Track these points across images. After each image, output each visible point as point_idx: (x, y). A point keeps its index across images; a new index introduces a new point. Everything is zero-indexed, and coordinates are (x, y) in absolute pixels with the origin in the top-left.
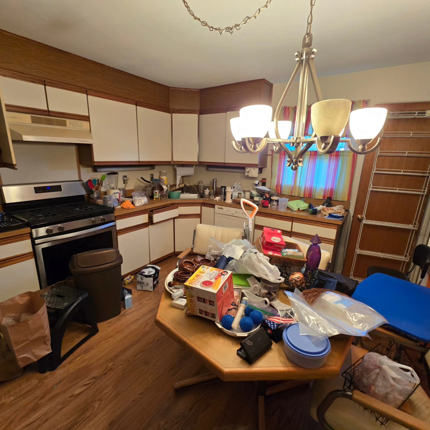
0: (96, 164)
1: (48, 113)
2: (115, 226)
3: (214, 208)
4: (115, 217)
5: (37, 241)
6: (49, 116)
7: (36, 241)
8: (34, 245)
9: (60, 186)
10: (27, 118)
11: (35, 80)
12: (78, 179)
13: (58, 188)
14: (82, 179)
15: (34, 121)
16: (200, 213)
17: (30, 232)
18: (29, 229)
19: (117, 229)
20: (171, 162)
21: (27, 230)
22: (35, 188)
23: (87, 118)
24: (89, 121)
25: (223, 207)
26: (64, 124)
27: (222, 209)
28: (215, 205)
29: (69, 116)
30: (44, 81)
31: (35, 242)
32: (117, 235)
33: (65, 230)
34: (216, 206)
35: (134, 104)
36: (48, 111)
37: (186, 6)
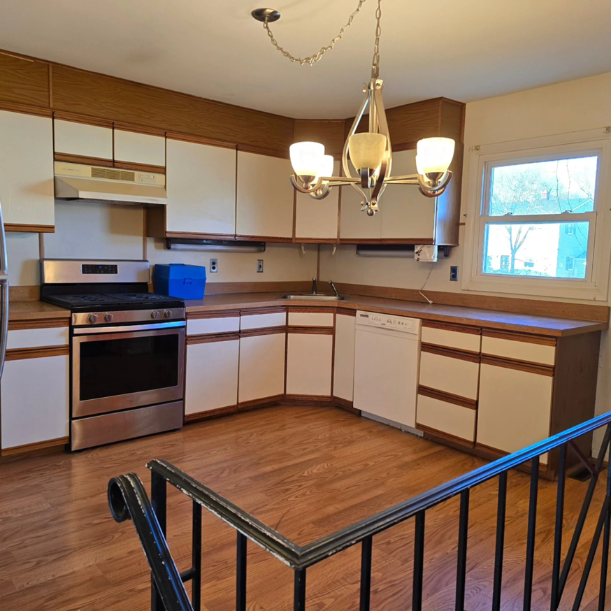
0: (168, 235)
1: (113, 163)
2: (185, 327)
3: (355, 315)
4: (187, 314)
5: (76, 331)
6: (114, 167)
7: (75, 329)
8: (71, 335)
9: (116, 266)
10: (86, 170)
11: (101, 123)
12: (142, 259)
13: (113, 270)
14: (148, 259)
15: (95, 174)
16: (332, 325)
17: (69, 316)
18: (69, 312)
19: (188, 334)
20: (291, 239)
21: (67, 313)
22: (83, 265)
23: (162, 170)
24: (165, 174)
25: (368, 313)
26: (132, 178)
27: (367, 316)
28: (355, 310)
29: (138, 167)
30: (113, 123)
31: (73, 331)
32: (186, 344)
33: (113, 321)
34: (358, 313)
35: (232, 148)
36: (113, 161)
37: (269, 35)
